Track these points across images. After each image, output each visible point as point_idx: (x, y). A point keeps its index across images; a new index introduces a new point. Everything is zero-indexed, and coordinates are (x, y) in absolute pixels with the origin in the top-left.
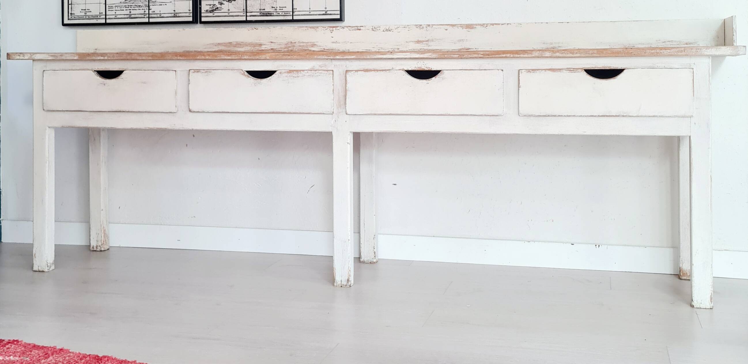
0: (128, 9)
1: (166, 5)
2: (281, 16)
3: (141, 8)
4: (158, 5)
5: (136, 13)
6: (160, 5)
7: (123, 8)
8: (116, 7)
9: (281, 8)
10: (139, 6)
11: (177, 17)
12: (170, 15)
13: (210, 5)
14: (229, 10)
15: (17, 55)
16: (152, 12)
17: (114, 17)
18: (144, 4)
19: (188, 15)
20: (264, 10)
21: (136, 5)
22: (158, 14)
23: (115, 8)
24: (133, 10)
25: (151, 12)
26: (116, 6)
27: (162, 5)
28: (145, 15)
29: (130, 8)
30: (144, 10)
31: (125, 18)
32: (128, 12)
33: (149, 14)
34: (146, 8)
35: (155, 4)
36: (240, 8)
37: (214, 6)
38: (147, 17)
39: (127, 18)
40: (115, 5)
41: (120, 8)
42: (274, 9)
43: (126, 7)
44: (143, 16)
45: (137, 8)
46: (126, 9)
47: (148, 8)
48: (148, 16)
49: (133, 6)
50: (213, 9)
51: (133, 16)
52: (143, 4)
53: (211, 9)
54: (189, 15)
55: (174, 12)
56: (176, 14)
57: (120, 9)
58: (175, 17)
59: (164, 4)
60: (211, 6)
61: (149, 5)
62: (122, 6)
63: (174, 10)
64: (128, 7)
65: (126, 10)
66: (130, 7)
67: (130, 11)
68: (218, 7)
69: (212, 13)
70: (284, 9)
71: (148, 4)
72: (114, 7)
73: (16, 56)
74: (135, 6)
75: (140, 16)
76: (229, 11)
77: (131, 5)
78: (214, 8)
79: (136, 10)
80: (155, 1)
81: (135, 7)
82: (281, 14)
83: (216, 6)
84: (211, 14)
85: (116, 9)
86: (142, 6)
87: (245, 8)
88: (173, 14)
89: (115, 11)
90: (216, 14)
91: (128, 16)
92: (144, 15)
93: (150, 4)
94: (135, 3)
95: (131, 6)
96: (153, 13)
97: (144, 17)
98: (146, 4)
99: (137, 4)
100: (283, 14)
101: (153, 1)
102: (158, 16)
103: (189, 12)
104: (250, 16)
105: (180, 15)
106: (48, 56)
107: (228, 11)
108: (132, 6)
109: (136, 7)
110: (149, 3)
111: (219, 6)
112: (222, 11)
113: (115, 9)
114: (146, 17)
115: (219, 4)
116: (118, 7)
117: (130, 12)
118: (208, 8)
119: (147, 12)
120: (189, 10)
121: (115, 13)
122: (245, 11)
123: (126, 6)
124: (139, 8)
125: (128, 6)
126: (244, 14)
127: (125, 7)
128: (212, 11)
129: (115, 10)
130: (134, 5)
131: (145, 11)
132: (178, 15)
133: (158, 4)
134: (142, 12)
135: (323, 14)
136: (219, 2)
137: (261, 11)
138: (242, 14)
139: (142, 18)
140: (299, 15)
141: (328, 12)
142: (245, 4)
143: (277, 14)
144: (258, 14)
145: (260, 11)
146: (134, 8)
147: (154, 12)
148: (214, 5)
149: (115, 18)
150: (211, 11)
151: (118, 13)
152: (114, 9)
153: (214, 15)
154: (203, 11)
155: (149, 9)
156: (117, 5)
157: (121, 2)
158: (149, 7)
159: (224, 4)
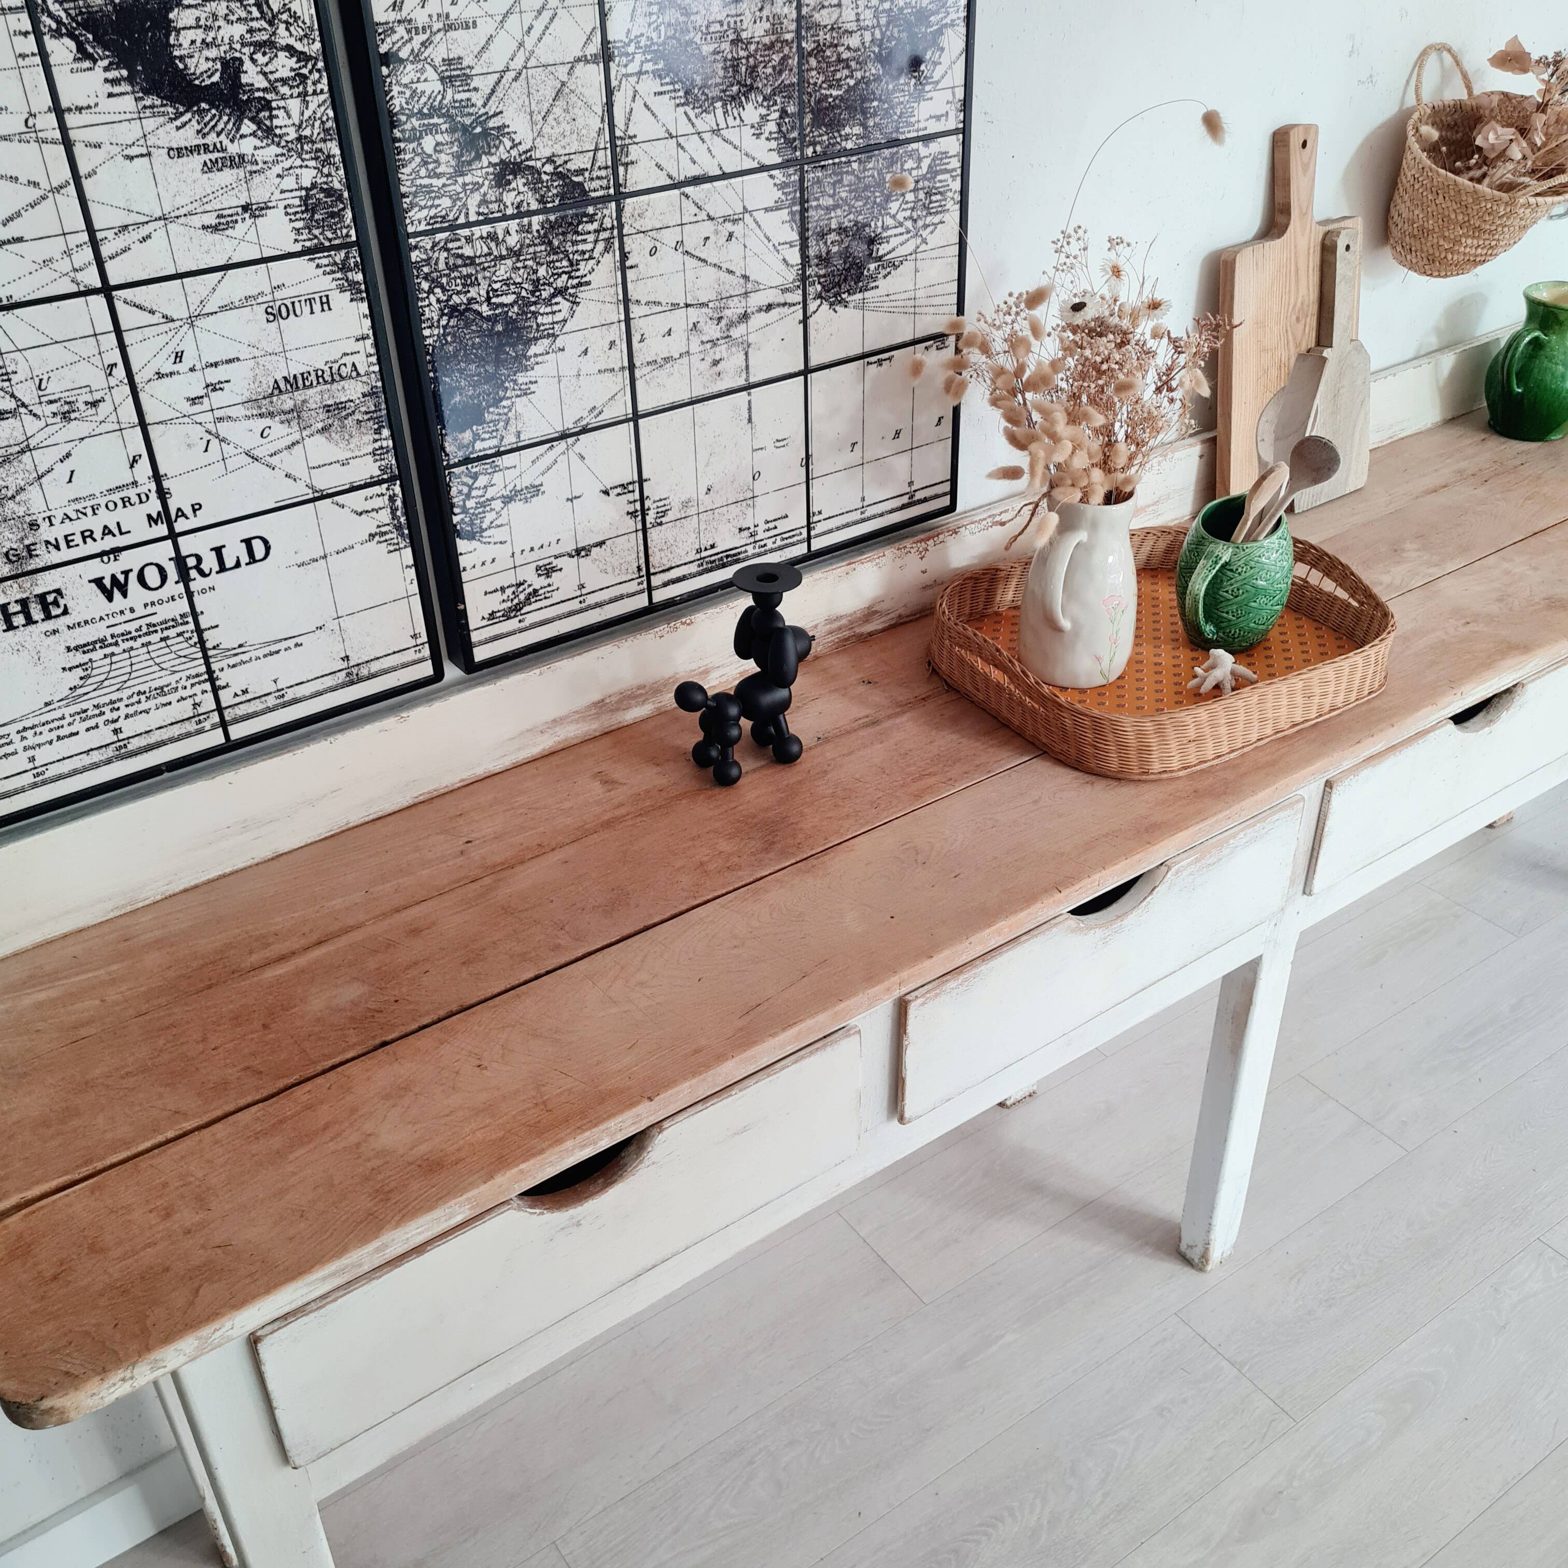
0: (100, 720)
1: (297, 645)
2: (772, 551)
3: (173, 698)
4: (258, 658)
5: (153, 728)
6: (265, 656)
7: (69, 724)
8: (29, 734)
9: (771, 525)
10: (162, 688)
11: (360, 680)
12: (329, 682)
13: (503, 589)
14: (582, 586)
15: (114, 1385)
16: (236, 695)
17: (28, 779)
18: (183, 675)
19: (410, 656)
20: (713, 546)
21: (139, 693)
22: (270, 694)
23: (23, 738)
24: (127, 717)
25: (226, 698)
26: (25, 729)
27: (278, 652)
28: (201, 718)
29: (109, 716)
30: (190, 701)
31: (95, 766)
32: (105, 735)
33: (220, 709)
34: (198, 689)
35: (245, 657)
36: (624, 567)
37: (521, 589)
38: (214, 727)
39: (109, 761)
40: (20, 726)
41: (51, 730)
42: (746, 533)
43: (84, 715)
44: (191, 727)
45: (151, 704)
46: (91, 723)
47: (207, 686)
48: (215, 718)
49: (126, 702)
50: (516, 601)
51: (134, 744)
52: (177, 676)
53: (509, 604)
54: (419, 656)
55: (345, 665)
56: (355, 671)
57: (47, 736)
58: (352, 683)
59: (291, 643)
60: (509, 592)
61: (210, 672)
62: (63, 718)
63: (343, 655)
64: (97, 712)
65: (88, 730)
66: (107, 709)
67: (117, 725)
68: (537, 587)
69: (515, 616)
70: (783, 526)
71: (203, 669)
72: (16, 738)
73: (103, 1393)
74: (136, 698)
75: (176, 731)
76: (584, 591)
77: (114, 697)
78: (522, 597)
79: (147, 712)
80: (241, 646)
81: (139, 702)
82: (770, 545)
83: (530, 586)
84: (513, 624)
85: (31, 741)
86: (174, 685)
87: (642, 561)
88: (344, 673)
89: (30, 753)
90: (530, 619)
91: (110, 752)
92: (200, 722)
93: (214, 667)
94: (129, 684)
95: (112, 702)
96: (238, 700)
97: (200, 732)
98: (193, 672)
99: (142, 688)
100: (779, 543)
101: (229, 650)
102: (271, 701)
103: (413, 642)
104: (665, 585)
105: (375, 667)
106: (306, 1290)
107: (578, 593)
108: (121, 700)
109: (143, 698)
110: (208, 664)
111: (539, 582)
112: (557, 597)
113: (25, 743)
114: (207, 725)
115: (539, 575)
116: (38, 730)
117: (116, 731)
118: (496, 603)
119: (209, 703)
120: (414, 636)
121: (32, 759)
122: (644, 572)
123: (85, 711)
124: (164, 700)
125: (96, 707)
126: (639, 584)
127: (77, 717)
128: (515, 610)
129: (25, 749)
130: (125, 694)
131: (196, 705)
132: (364, 672)
133: (260, 653)
134: (186, 709)
135: (903, 507)
136: (538, 569)
137: (704, 554)
138: (633, 587)
139: (188, 735)
140: (830, 531)
141: (919, 496)
142: (642, 548)
143: (757, 550)
144: (693, 568)
145: (698, 556)
146: (131, 710)
147: (245, 692)
148: (519, 585)
149: (35, 786)
150: (510, 609)
151: (43, 756)
152: (18, 745)
153: (527, 623)
154: (474, 621)
155: (215, 690)
156: (28, 724)
157: (47, 704)
158: (212, 679)
159: (561, 570)
